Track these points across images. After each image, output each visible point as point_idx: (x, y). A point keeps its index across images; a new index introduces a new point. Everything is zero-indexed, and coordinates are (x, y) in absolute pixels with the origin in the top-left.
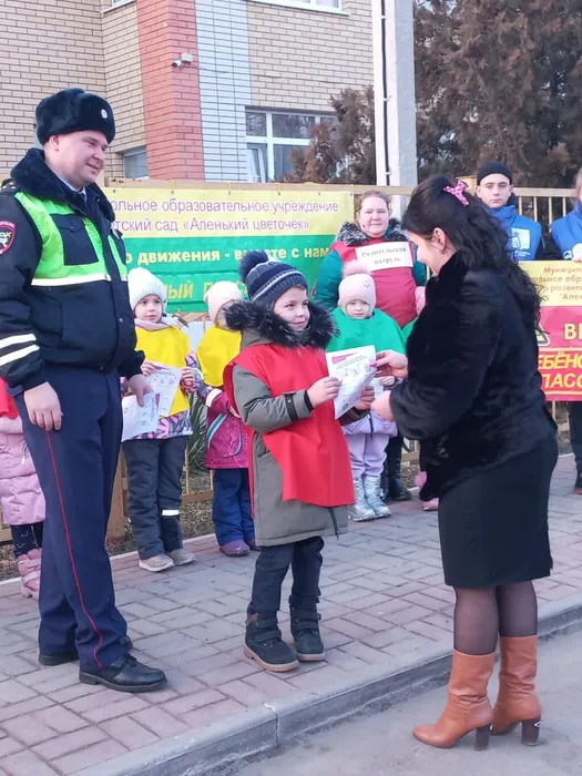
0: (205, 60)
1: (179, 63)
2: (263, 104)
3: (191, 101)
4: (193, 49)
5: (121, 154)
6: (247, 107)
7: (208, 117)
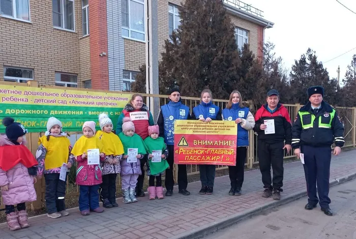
0: (110, 54)
1: (101, 55)
2: (129, 69)
3: (105, 67)
4: (107, 52)
5: (84, 82)
6: (123, 70)
7: (111, 72)
